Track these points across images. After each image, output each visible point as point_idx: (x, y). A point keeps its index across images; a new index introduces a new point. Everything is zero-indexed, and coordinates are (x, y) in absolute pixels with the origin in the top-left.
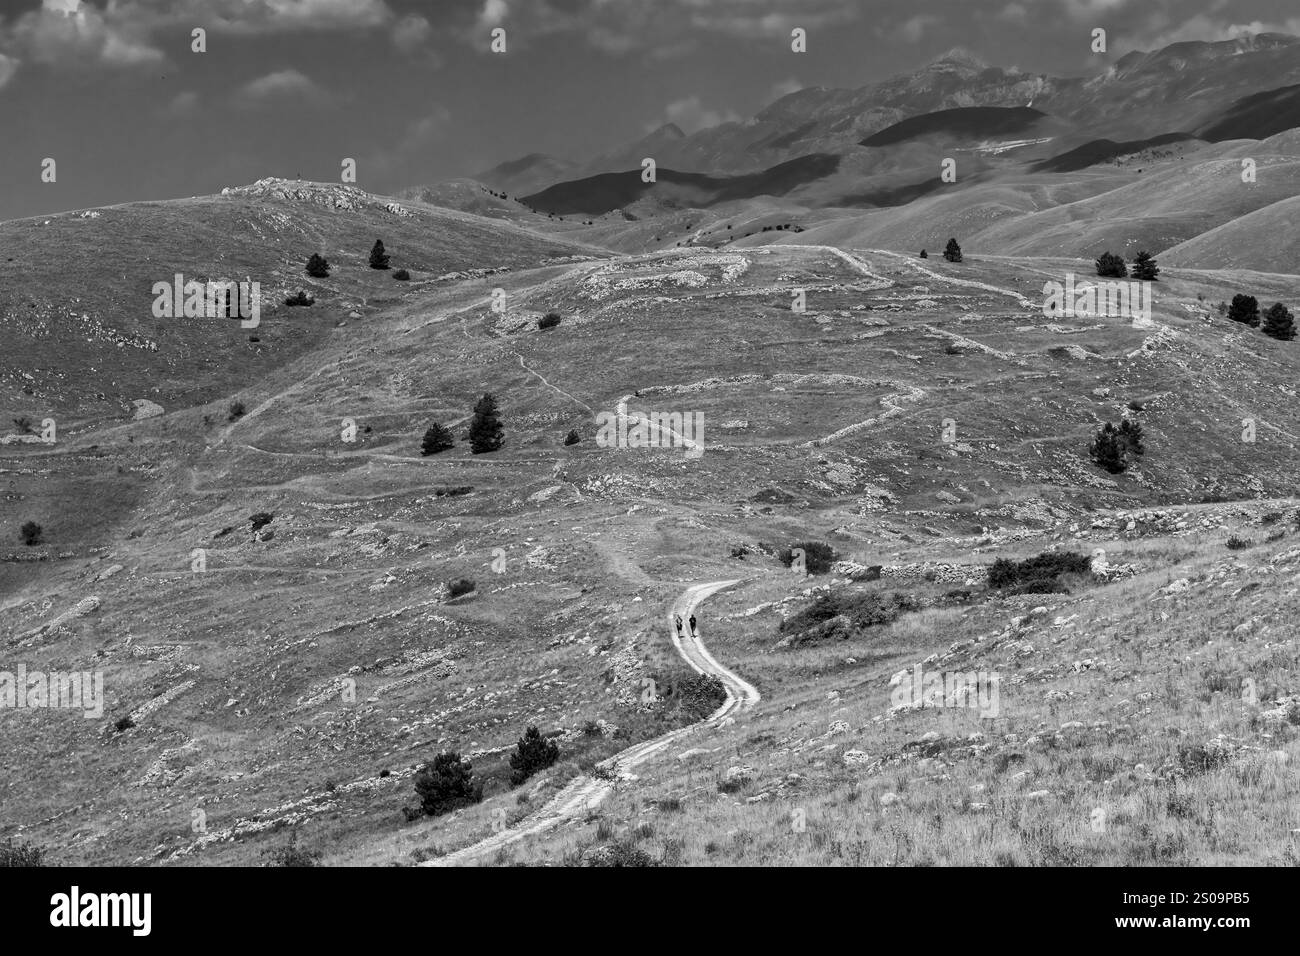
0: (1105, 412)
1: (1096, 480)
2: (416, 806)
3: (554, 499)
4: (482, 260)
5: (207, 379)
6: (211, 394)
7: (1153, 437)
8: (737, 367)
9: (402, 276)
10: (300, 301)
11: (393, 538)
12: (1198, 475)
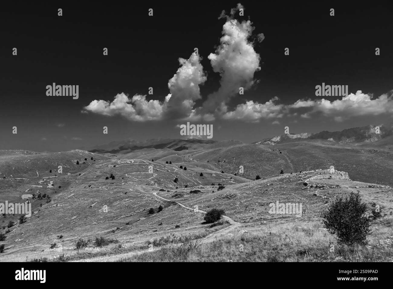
0: (174, 177)
1: (175, 183)
2: (148, 213)
3: (124, 184)
4: (102, 159)
5: (75, 171)
6: (76, 173)
7: (179, 179)
8: (137, 172)
9: (95, 161)
10: (84, 163)
11: (108, 188)
12: (183, 183)
